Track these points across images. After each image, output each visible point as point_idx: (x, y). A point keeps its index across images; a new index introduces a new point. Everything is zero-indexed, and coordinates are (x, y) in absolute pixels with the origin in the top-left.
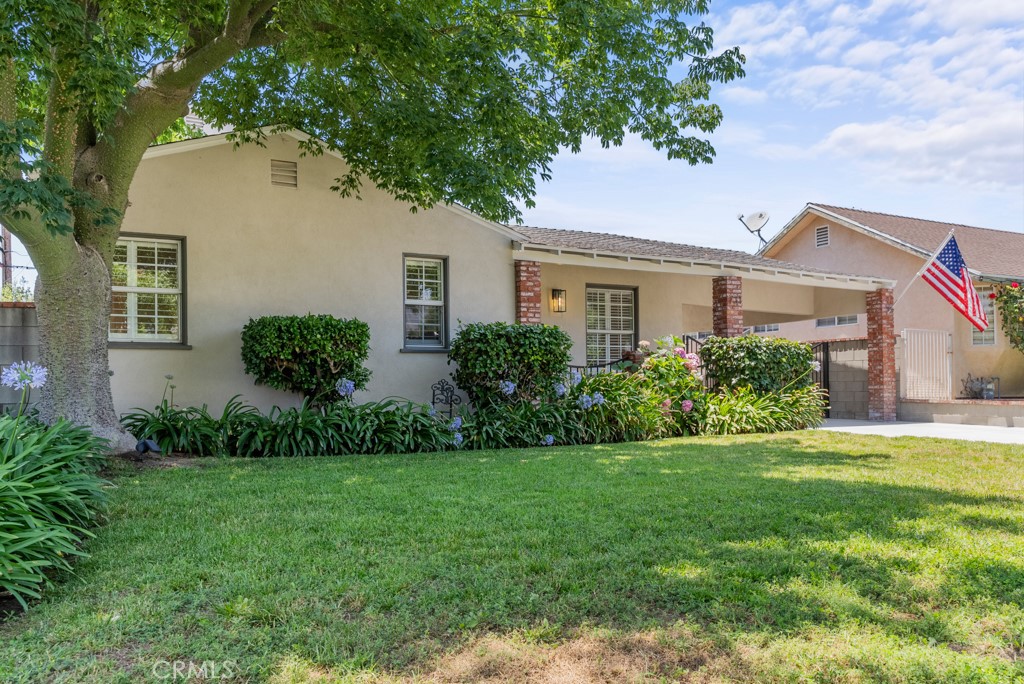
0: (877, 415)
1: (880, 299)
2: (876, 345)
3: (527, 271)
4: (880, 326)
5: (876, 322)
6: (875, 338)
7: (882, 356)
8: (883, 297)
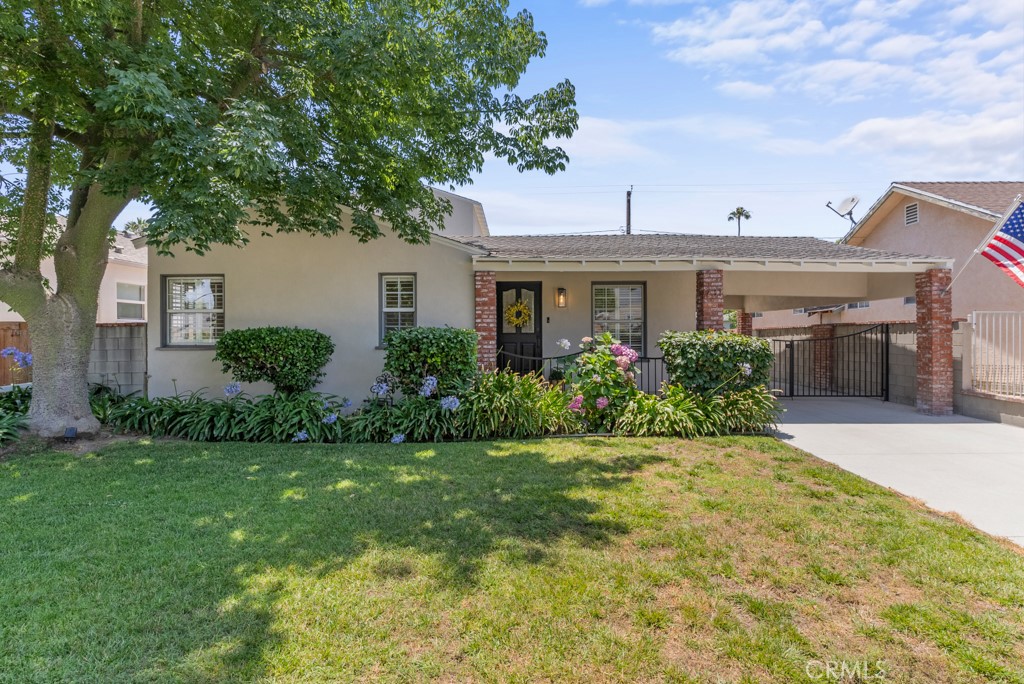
0: (925, 407)
1: (930, 281)
2: (926, 331)
3: (482, 280)
4: (930, 310)
5: (925, 306)
6: (924, 323)
7: (931, 343)
8: (934, 279)
